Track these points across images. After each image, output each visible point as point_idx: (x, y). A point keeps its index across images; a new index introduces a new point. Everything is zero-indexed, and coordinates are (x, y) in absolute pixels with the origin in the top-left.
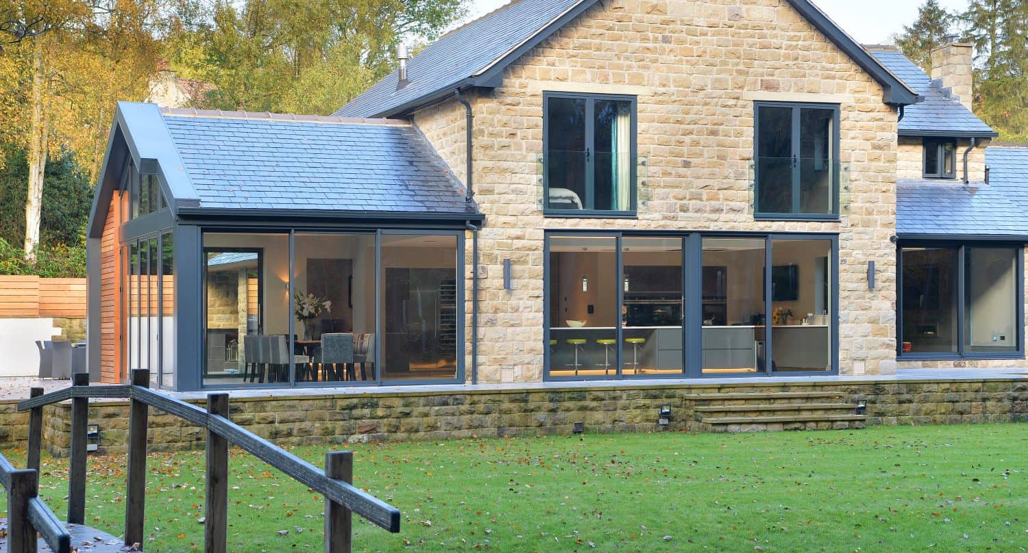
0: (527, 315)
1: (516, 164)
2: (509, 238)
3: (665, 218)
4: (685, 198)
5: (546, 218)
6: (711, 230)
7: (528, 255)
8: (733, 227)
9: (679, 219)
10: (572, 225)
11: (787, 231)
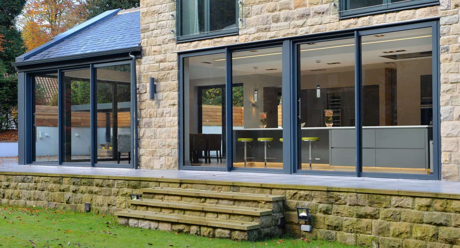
0: (168, 119)
1: (160, 6)
2: (157, 62)
3: (259, 31)
4: (275, 9)
5: (178, 43)
6: (298, 35)
7: (168, 73)
8: (319, 30)
9: (271, 29)
10: (193, 47)
11: (375, 25)
